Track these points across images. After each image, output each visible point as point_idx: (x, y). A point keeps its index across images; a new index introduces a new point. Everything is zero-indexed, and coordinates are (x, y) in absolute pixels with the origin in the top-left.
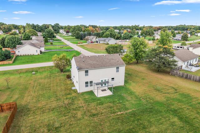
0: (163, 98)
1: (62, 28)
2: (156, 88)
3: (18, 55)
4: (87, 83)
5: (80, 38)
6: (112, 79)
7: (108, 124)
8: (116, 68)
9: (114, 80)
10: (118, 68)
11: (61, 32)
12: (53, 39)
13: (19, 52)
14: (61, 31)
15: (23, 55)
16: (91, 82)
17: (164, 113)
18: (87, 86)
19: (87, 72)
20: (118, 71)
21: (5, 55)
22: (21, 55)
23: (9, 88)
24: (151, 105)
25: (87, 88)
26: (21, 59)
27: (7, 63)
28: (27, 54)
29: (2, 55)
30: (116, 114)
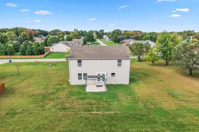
0: (173, 105)
1: (106, 34)
2: (172, 92)
3: (52, 52)
4: (80, 75)
5: (117, 42)
6: (112, 74)
7: (69, 122)
8: (117, 60)
9: (114, 76)
10: (120, 61)
11: (104, 38)
12: (93, 42)
13: (53, 49)
14: (105, 36)
15: (56, 52)
16: (85, 75)
17: (161, 125)
18: (80, 78)
19: (79, 62)
20: (119, 65)
21: (39, 50)
22: (54, 52)
23: (19, 74)
24: (147, 110)
25: (80, 80)
26: (52, 55)
27: (39, 57)
28: (59, 52)
29: (37, 51)
30: (90, 113)
